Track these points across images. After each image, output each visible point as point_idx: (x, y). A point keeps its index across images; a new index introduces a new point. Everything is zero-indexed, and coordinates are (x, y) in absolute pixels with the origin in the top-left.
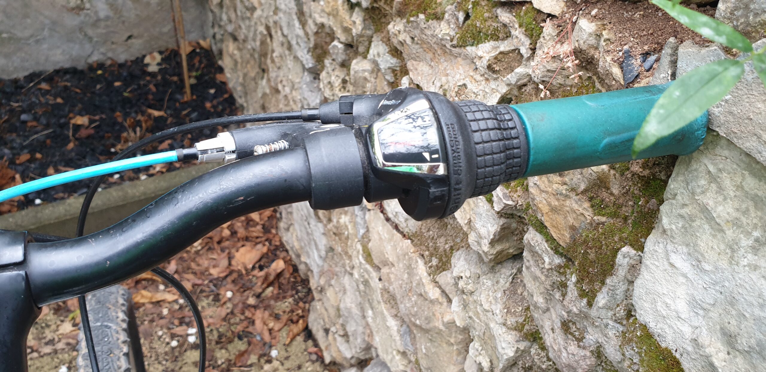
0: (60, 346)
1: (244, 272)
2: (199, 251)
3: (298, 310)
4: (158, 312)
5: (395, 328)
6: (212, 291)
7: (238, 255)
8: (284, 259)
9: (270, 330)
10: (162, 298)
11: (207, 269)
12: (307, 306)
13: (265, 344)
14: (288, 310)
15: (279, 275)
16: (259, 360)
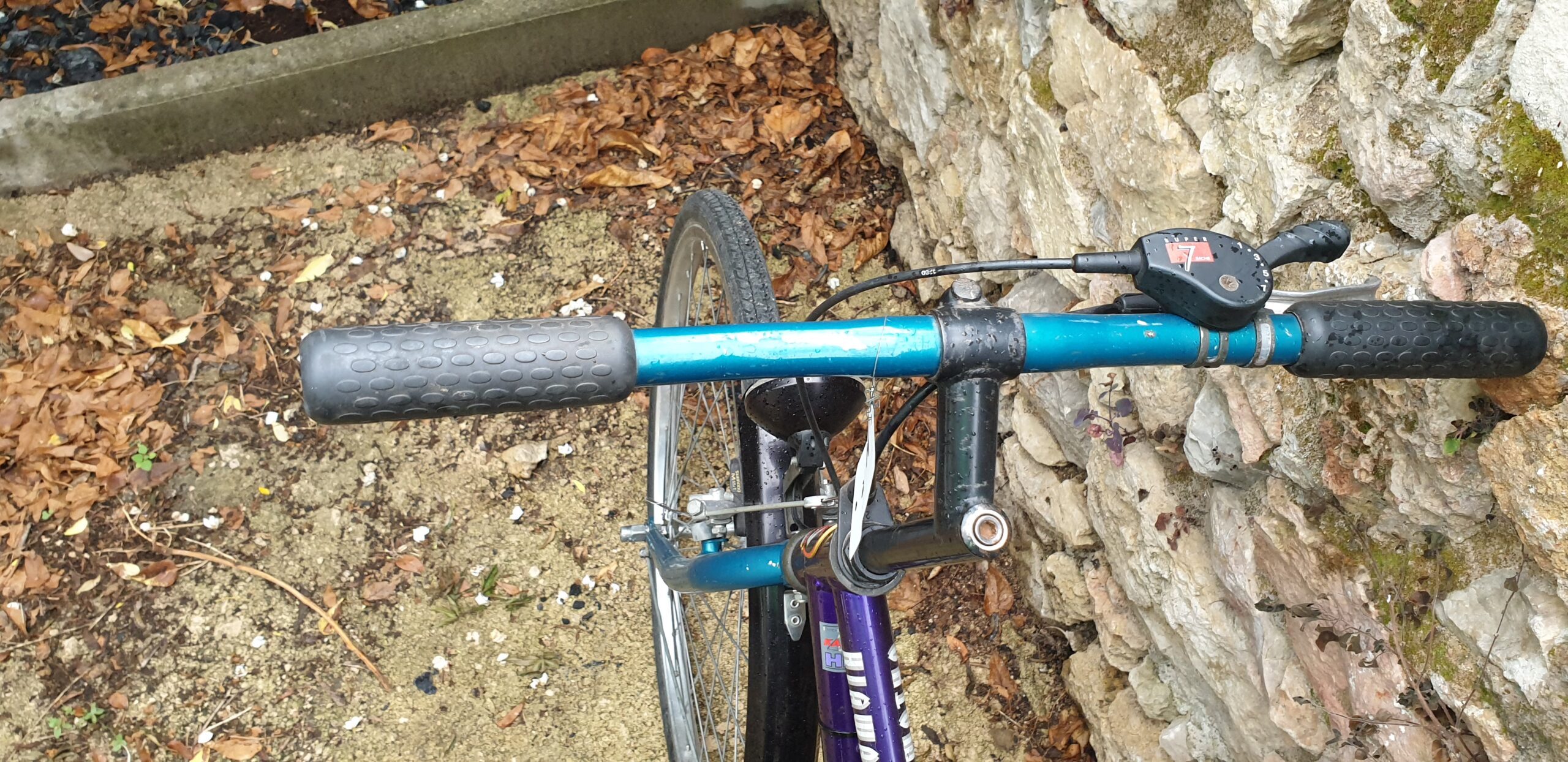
0: (487, 243)
1: (781, 149)
2: (703, 106)
3: (872, 218)
4: (639, 204)
5: (1082, 207)
6: (729, 177)
7: (768, 118)
8: (848, 130)
9: (827, 247)
10: (646, 182)
11: (717, 139)
12: (889, 212)
13: (818, 267)
14: (856, 216)
15: (842, 157)
16: (809, 293)
